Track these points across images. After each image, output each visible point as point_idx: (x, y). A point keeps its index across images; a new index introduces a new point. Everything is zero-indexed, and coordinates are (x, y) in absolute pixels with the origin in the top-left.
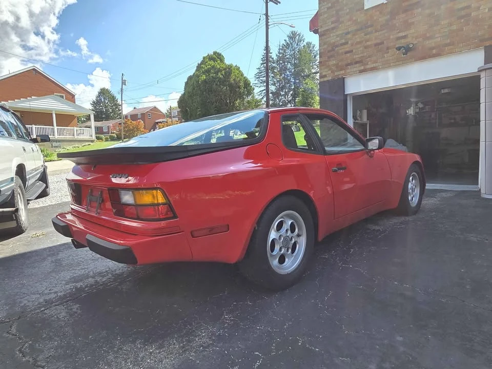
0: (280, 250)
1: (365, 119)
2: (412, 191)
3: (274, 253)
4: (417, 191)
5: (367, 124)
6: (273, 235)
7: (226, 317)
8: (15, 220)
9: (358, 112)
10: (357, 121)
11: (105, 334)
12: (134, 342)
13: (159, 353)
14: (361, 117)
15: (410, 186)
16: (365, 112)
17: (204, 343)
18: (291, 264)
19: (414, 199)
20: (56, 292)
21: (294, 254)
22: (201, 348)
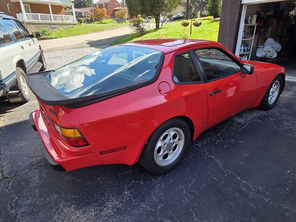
0: (164, 152)
1: (254, 23)
2: (272, 94)
3: (160, 154)
4: (276, 93)
5: (254, 26)
6: (159, 144)
7: (126, 193)
8: (20, 97)
9: (250, 17)
10: (247, 25)
11: (56, 198)
12: (70, 207)
13: (83, 217)
14: (251, 21)
15: (272, 90)
16: (255, 17)
17: (109, 214)
18: (172, 158)
19: (272, 99)
20: (37, 157)
21: (175, 152)
22: (106, 218)
